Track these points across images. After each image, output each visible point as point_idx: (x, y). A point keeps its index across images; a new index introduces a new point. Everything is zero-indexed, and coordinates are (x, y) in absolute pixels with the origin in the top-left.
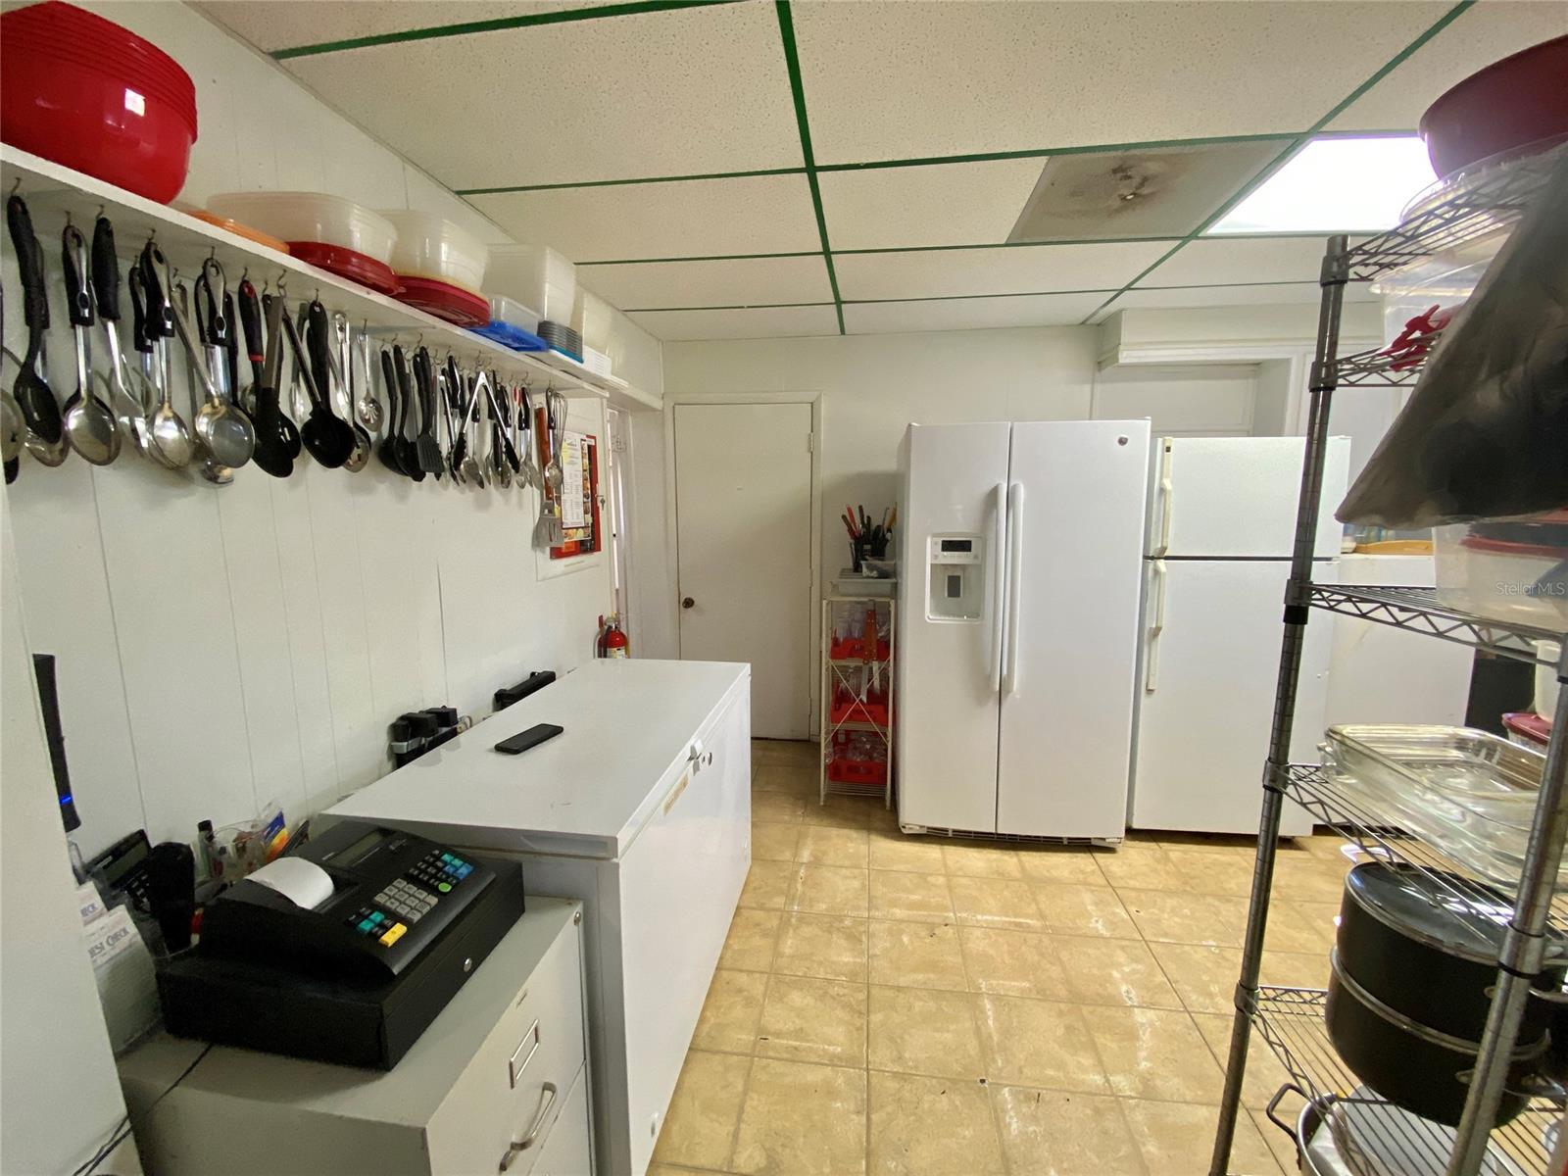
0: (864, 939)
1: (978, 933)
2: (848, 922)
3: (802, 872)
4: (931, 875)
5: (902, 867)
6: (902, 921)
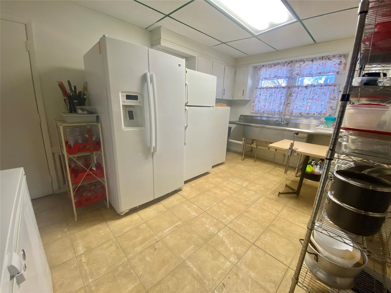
0: (132, 271)
1: (168, 238)
2: (120, 269)
3: (84, 259)
4: (140, 226)
5: (128, 229)
6: (141, 252)
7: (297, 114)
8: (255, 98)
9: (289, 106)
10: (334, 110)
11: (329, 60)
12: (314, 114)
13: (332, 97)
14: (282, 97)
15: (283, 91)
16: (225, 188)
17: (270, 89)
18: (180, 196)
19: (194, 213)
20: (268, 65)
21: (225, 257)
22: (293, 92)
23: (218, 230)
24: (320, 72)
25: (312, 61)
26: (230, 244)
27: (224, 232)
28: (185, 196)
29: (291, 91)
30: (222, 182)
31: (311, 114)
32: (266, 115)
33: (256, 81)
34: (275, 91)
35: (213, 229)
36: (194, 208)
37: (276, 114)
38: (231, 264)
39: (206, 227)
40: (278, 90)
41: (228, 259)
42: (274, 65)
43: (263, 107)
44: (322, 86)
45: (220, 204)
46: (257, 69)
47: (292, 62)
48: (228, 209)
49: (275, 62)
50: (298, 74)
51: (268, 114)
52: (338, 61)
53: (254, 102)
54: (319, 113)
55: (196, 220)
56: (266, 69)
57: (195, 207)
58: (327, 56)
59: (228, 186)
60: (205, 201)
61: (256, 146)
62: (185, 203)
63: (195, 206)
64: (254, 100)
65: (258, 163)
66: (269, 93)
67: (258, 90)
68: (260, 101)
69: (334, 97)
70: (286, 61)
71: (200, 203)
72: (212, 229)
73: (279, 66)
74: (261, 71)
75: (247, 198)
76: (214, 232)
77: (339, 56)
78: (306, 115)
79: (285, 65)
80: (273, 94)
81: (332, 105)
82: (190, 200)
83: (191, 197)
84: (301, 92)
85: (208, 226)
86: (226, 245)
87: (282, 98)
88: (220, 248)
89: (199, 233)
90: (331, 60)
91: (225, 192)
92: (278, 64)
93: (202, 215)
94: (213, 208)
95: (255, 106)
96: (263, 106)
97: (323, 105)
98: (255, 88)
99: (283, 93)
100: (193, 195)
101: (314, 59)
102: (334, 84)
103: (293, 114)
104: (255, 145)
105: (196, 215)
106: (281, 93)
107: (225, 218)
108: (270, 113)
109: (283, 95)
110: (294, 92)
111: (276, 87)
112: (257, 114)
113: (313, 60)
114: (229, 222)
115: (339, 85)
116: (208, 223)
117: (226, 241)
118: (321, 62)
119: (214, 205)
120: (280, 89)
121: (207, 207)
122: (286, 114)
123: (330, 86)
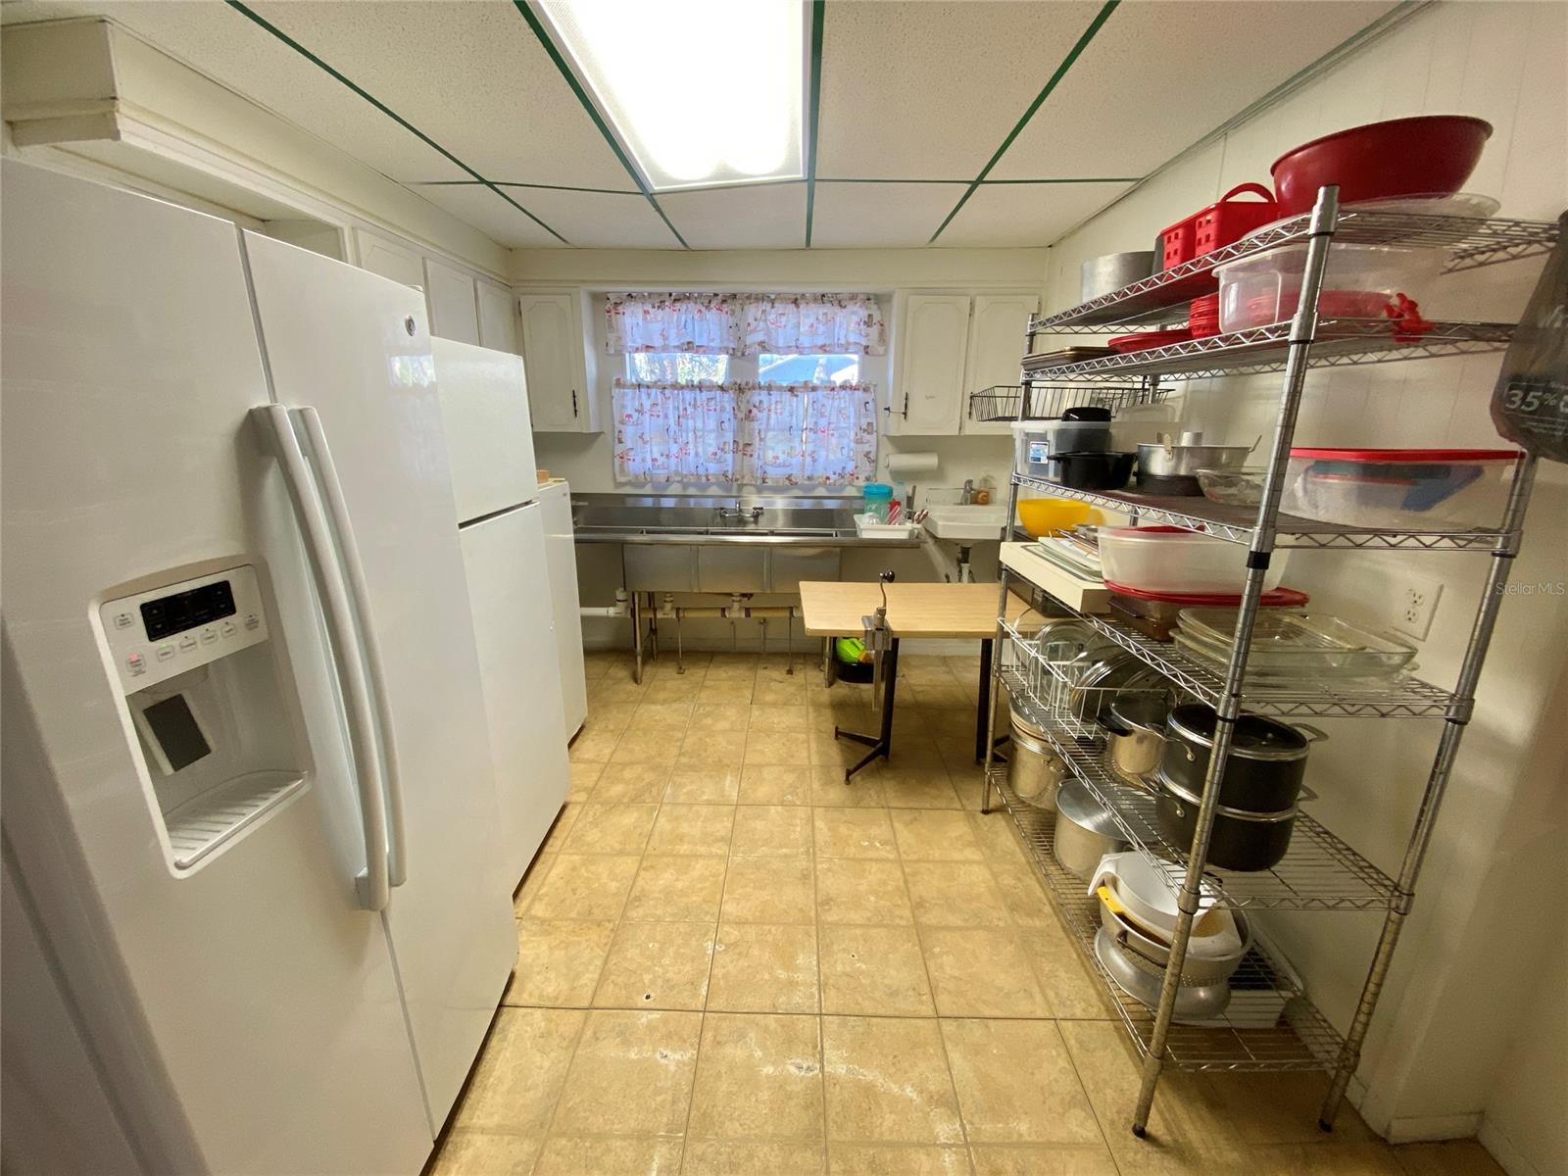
7: (781, 482)
8: (622, 422)
9: (749, 453)
10: (873, 461)
11: (841, 306)
12: (828, 478)
13: (864, 423)
14: (723, 422)
15: (720, 402)
16: (684, 849)
17: (676, 392)
18: (532, 1014)
19: (674, 1051)
20: (650, 294)
21: (921, 1145)
22: (755, 406)
23: (814, 1055)
24: (823, 343)
25: (795, 302)
26: (890, 1076)
27: (838, 1049)
28: (557, 998)
29: (748, 402)
30: (650, 826)
31: (819, 477)
32: (675, 489)
33: (612, 353)
34: (695, 398)
35: (800, 1068)
36: (651, 1028)
37: (713, 484)
38: (955, 1152)
39: (768, 1076)
40: (705, 395)
41: (935, 1144)
42: (673, 298)
43: (661, 460)
44: (833, 389)
45: (728, 933)
46: (606, 306)
47: (734, 296)
48: (770, 938)
49: (676, 290)
50: (761, 344)
51: (685, 486)
52: (863, 313)
53: (620, 442)
54: (839, 474)
55: (712, 1080)
56: (645, 312)
57: (650, 1022)
58: (836, 294)
59: (685, 828)
60: (666, 961)
61: (677, 613)
62: (589, 1033)
63: (645, 1018)
64: (620, 432)
65: (696, 674)
66: (674, 407)
67: (626, 390)
68: (647, 437)
69: (869, 424)
70: (716, 292)
71: (653, 982)
72: (792, 1069)
73: (691, 305)
74: (624, 313)
75: (781, 847)
76: (811, 1074)
77: (864, 297)
78: (806, 482)
79: (712, 305)
80: (690, 410)
81: (867, 448)
82: (600, 1002)
83: (589, 979)
84: (779, 407)
85: (769, 1070)
86: (884, 1093)
87: (726, 425)
88: (881, 1124)
89: (770, 1129)
90: (845, 307)
91: (699, 868)
92: (689, 298)
93: (709, 1035)
94: (718, 972)
95: (627, 454)
96: (662, 455)
97: (846, 449)
98: (614, 382)
99: (723, 410)
100: (591, 968)
101: (799, 297)
102: (863, 385)
103: (770, 483)
104: (672, 608)
105: (689, 1055)
106: (718, 408)
107: (792, 984)
108: (692, 481)
109: (726, 416)
110: (757, 404)
111: (698, 387)
112: (643, 486)
113: (796, 300)
114: (814, 989)
115: (875, 386)
116: (759, 1053)
117: (871, 1078)
118: (820, 310)
119: (710, 952)
120: (711, 394)
121: (694, 985)
122: (745, 482)
123: (855, 389)
